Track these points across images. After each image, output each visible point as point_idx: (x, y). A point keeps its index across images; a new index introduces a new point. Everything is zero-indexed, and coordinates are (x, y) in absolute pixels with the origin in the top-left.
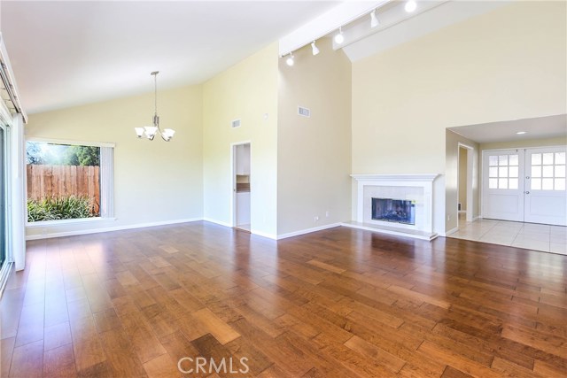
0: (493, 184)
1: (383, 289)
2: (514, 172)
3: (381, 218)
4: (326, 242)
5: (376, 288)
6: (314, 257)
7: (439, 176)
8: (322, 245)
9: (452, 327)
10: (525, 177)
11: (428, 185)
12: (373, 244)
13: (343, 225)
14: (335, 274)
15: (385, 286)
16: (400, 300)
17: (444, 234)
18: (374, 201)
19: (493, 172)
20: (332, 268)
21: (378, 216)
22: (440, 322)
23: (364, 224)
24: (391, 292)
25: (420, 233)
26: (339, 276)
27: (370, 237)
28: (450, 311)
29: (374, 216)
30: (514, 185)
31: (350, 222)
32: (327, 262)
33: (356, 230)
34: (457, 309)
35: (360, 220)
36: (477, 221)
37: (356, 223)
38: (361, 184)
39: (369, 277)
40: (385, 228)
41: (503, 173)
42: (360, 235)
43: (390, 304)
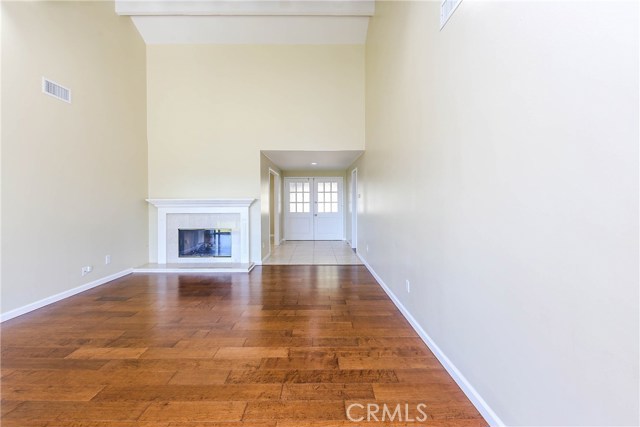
0: (292, 209)
1: (208, 360)
2: (307, 197)
3: (191, 254)
4: (107, 306)
5: (198, 361)
6: (82, 343)
7: (255, 201)
8: (100, 313)
9: (299, 382)
10: (314, 202)
11: (244, 211)
12: (181, 291)
13: (135, 271)
14: (128, 363)
15: (211, 353)
16: (235, 369)
17: (260, 263)
18: (182, 233)
19: (292, 197)
20: (121, 353)
21: (186, 251)
22: (286, 380)
23: (168, 265)
24: (222, 361)
25: (238, 265)
26: (135, 363)
27: (176, 283)
28: (290, 360)
29: (182, 253)
30: (307, 209)
31: (146, 265)
32: (112, 343)
33: (156, 276)
34: (296, 353)
35: (162, 260)
36: (282, 244)
37: (156, 265)
38: (162, 212)
39: (187, 347)
40: (197, 266)
41: (299, 198)
42: (162, 282)
43: (222, 382)
